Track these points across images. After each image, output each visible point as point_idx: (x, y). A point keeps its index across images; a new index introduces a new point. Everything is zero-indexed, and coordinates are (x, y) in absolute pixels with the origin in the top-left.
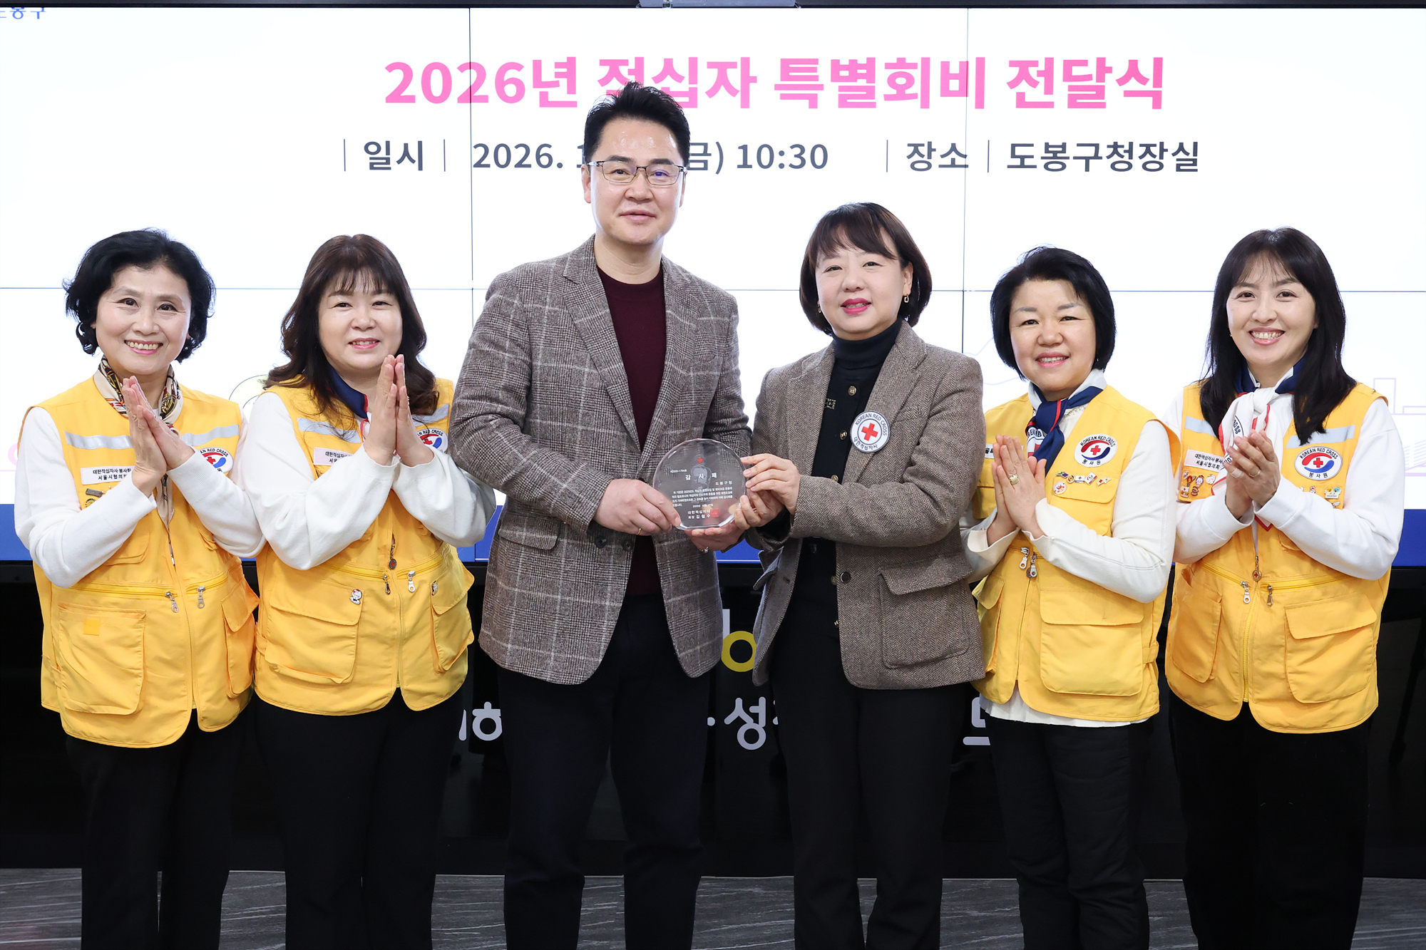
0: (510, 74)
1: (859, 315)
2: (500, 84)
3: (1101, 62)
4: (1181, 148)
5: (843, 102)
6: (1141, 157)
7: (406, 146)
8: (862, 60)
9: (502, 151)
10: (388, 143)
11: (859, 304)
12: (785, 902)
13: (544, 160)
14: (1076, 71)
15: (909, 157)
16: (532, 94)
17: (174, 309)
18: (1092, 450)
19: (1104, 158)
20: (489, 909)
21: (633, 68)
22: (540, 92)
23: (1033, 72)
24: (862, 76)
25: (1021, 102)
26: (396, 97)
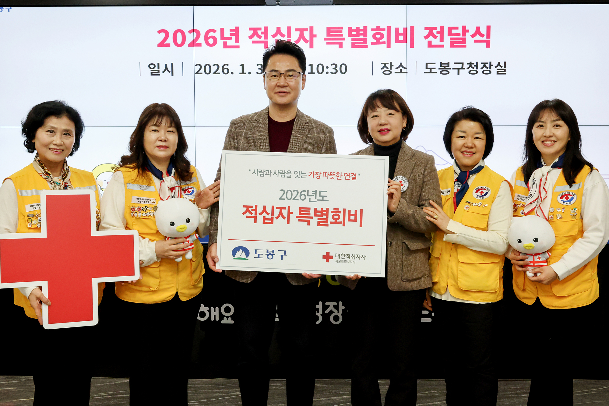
0: (211, 34)
1: (386, 135)
2: (206, 38)
3: (464, 27)
4: (499, 64)
5: (353, 46)
6: (482, 68)
7: (166, 65)
8: (362, 28)
9: (208, 67)
10: (158, 64)
11: (386, 131)
12: (330, 390)
13: (226, 71)
14: (454, 32)
15: (382, 69)
16: (220, 43)
17: (69, 135)
18: (480, 192)
19: (466, 69)
20: (203, 393)
21: (263, 31)
22: (224, 42)
23: (435, 32)
24: (361, 34)
25: (430, 45)
26: (162, 44)
